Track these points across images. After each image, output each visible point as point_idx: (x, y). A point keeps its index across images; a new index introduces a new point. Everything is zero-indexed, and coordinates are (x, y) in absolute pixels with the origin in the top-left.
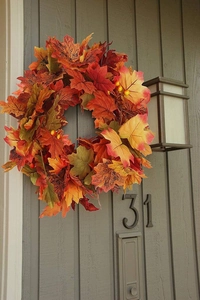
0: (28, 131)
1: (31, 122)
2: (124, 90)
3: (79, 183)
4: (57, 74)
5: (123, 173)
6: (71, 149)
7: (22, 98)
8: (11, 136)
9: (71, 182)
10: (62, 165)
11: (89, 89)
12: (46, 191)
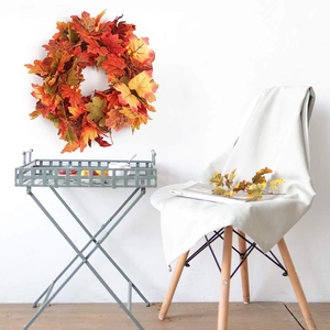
0: (51, 87)
1: (54, 80)
2: (133, 52)
3: (95, 125)
4: (76, 42)
5: (132, 117)
6: (88, 99)
7: (47, 62)
8: (37, 91)
9: (88, 125)
10: (81, 112)
11: (103, 52)
12: (66, 133)
